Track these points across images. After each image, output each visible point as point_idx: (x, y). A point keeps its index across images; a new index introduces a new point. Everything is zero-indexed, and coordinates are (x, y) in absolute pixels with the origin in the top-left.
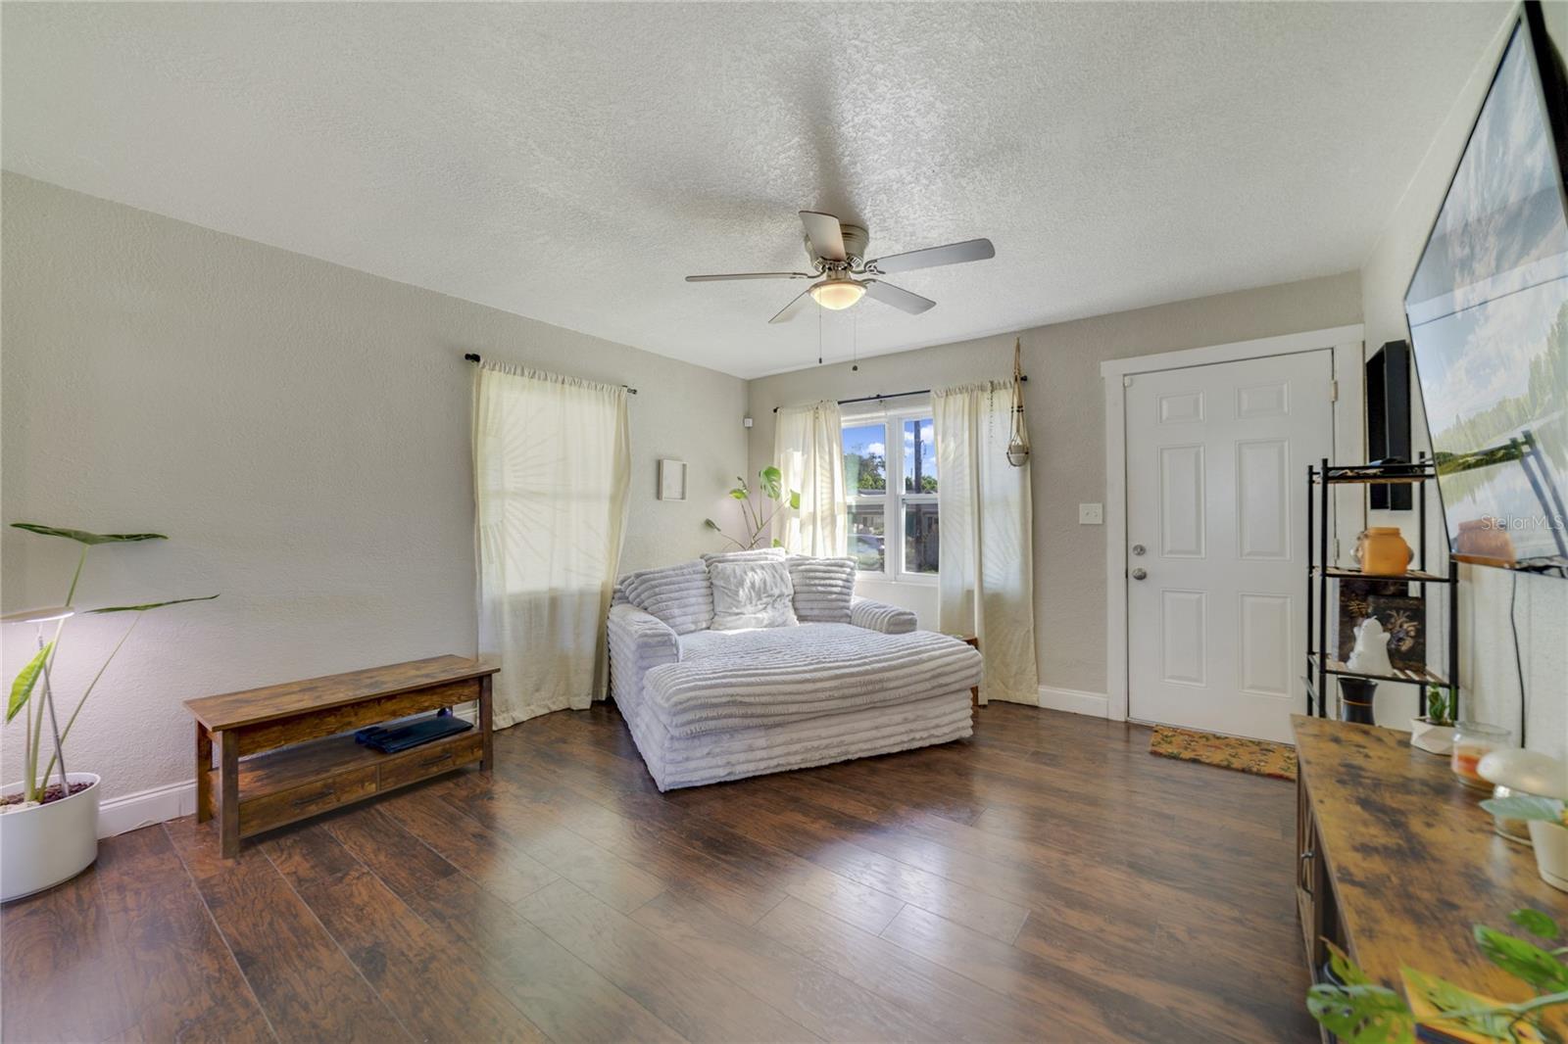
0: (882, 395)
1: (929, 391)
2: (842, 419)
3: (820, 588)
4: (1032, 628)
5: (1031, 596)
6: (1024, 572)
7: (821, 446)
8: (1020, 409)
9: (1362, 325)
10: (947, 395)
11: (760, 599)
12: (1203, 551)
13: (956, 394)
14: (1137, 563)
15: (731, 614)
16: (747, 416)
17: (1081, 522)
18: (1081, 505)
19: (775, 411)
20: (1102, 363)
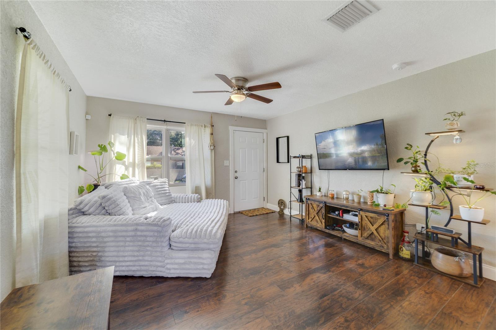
0: (166, 120)
1: (185, 123)
2: (147, 126)
3: (162, 192)
4: (214, 194)
5: (214, 186)
6: (212, 179)
7: (137, 134)
8: (212, 134)
9: (266, 130)
10: (191, 126)
11: (148, 199)
12: (247, 171)
13: (194, 126)
14: (236, 175)
15: (142, 208)
16: (87, 113)
17: (225, 165)
18: (225, 161)
19: (110, 115)
20: (229, 126)
